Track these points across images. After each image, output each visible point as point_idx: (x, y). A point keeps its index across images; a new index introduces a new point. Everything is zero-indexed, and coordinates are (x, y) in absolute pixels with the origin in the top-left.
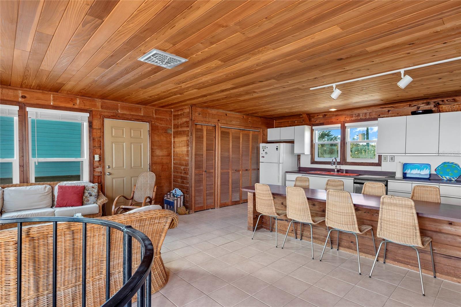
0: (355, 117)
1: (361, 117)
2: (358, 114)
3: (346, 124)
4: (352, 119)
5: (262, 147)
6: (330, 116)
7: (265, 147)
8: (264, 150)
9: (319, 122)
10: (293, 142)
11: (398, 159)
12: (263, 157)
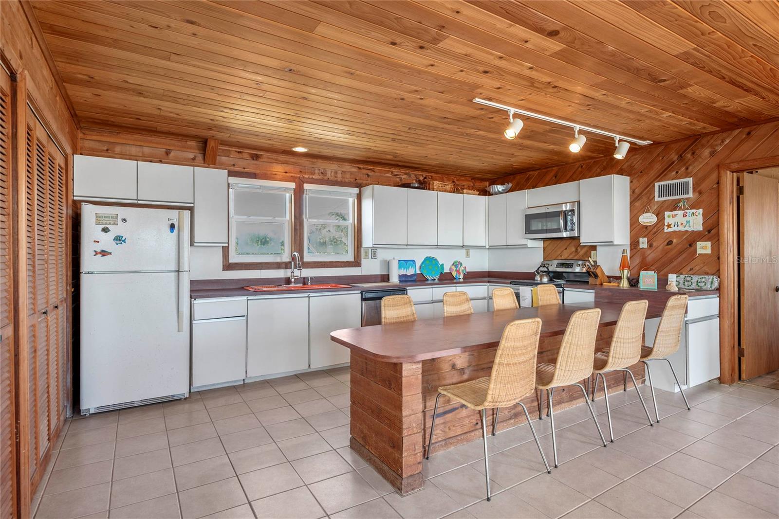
0: (318, 174)
1: (329, 176)
2: (324, 169)
3: (305, 184)
4: (313, 177)
5: (97, 217)
6: (269, 160)
7: (112, 217)
8: (105, 230)
9: (242, 170)
10: (191, 209)
11: (383, 255)
12: (100, 253)
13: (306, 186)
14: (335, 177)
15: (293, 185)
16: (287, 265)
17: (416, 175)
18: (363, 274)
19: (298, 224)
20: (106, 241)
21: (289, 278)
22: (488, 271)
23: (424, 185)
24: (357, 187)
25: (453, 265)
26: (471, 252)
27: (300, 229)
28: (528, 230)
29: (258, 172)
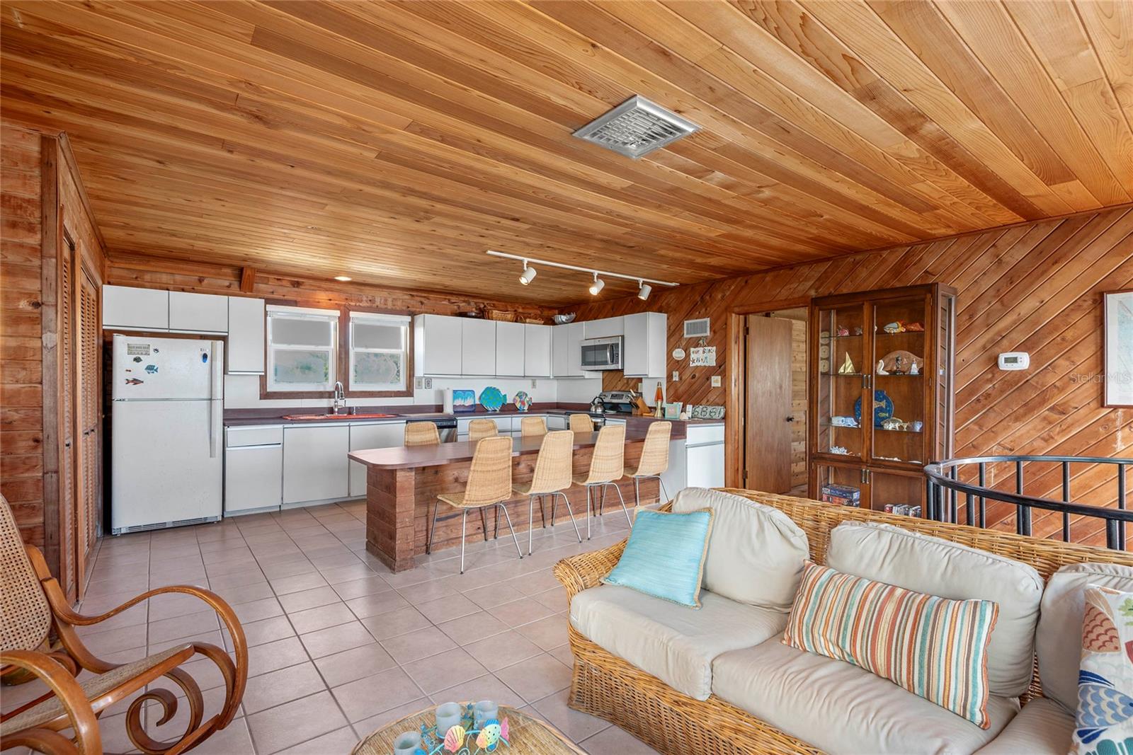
0: (366, 301)
1: (378, 303)
2: (373, 297)
3: (351, 312)
4: (361, 304)
5: (129, 347)
6: (312, 288)
7: (144, 348)
8: (137, 360)
9: (282, 297)
10: (224, 339)
11: (437, 384)
12: (132, 381)
13: (352, 314)
14: (385, 304)
15: (337, 313)
16: (330, 395)
17: (476, 303)
18: (415, 404)
19: (343, 353)
20: (139, 371)
21: (332, 408)
22: (557, 403)
23: (482, 314)
24: (409, 315)
25: (517, 395)
26: (538, 382)
27: (345, 358)
28: (585, 363)
29: (299, 299)
